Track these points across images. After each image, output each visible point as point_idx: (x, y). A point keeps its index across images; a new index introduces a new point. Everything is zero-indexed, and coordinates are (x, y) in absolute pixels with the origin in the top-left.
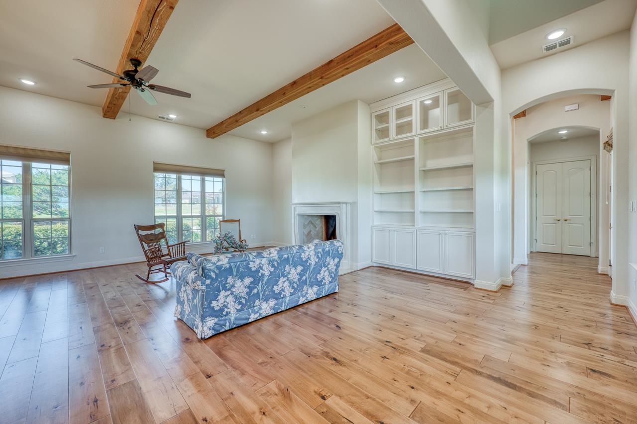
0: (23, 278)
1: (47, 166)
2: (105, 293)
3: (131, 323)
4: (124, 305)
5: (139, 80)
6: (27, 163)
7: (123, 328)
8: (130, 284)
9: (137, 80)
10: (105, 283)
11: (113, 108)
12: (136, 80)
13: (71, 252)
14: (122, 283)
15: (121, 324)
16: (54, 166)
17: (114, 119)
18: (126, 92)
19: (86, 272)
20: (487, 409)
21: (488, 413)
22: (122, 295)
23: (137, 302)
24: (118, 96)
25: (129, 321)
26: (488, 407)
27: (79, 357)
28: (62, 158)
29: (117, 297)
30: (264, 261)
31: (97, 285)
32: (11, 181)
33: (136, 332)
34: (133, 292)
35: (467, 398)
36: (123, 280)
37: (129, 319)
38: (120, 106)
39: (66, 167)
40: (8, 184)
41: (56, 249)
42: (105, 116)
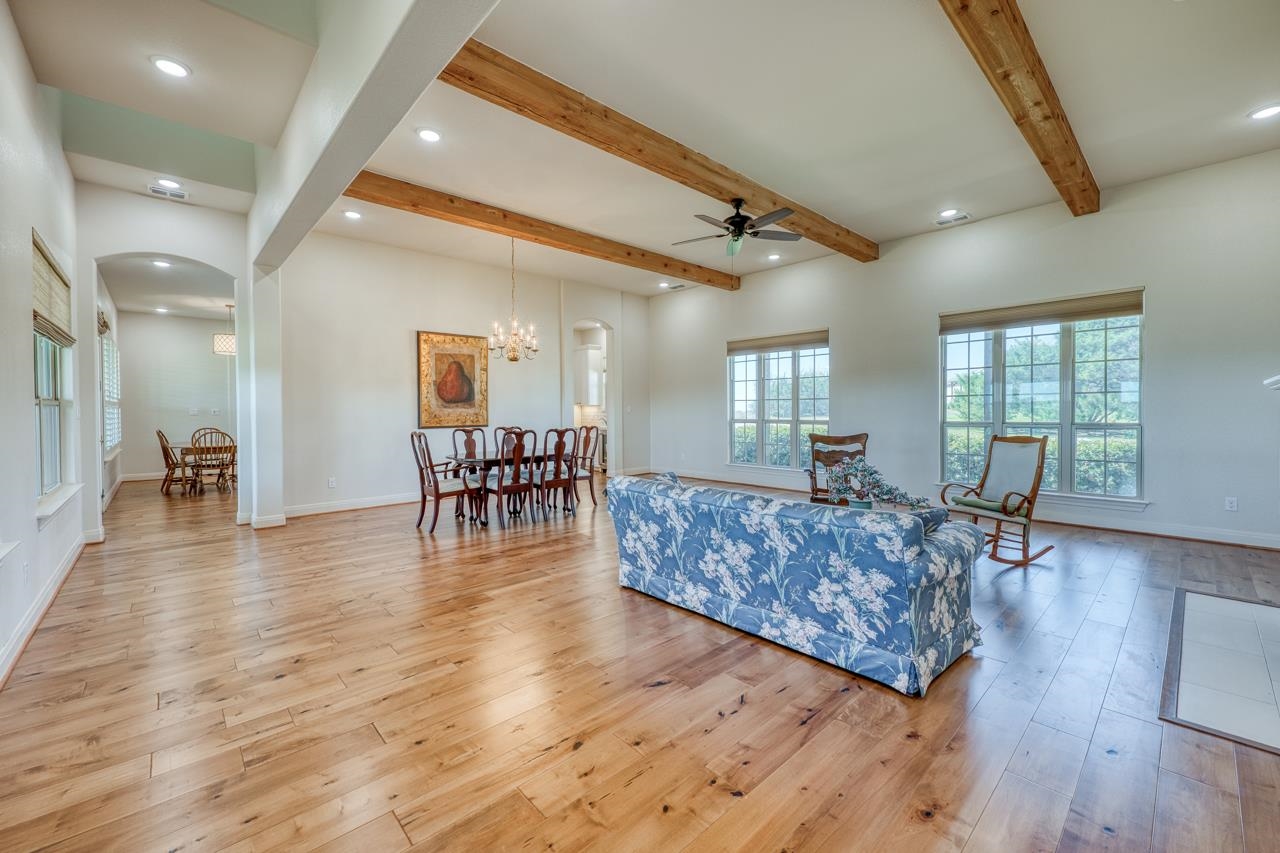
20: (299, 824)
21: (291, 821)
26: (301, 828)
30: (669, 503)
35: (343, 808)
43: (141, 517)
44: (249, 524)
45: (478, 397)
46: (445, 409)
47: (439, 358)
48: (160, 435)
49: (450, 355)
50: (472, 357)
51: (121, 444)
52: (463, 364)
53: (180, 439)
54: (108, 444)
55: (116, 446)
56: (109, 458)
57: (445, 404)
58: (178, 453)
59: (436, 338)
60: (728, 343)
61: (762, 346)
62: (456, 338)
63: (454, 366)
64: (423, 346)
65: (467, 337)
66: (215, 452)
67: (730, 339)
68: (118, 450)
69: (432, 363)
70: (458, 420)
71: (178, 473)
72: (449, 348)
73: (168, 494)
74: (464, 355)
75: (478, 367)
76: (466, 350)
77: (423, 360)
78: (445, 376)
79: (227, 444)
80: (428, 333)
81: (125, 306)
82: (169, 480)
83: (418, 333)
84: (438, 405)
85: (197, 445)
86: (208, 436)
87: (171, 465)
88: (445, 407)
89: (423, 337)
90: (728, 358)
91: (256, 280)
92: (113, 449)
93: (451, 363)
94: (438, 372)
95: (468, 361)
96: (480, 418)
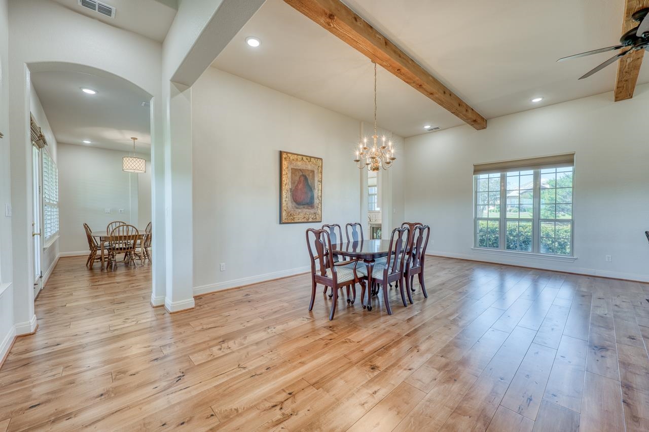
0: (529, 270)
1: (553, 170)
2: (595, 306)
3: (609, 353)
4: (611, 329)
5: (643, 36)
6: (537, 170)
7: (595, 353)
8: (634, 308)
9: (641, 38)
10: (601, 295)
11: (625, 86)
12: (639, 38)
13: (572, 255)
14: (624, 304)
15: (596, 347)
16: (559, 169)
17: (631, 97)
18: (638, 59)
19: (586, 279)
22: (615, 316)
23: (633, 333)
24: (628, 68)
25: (607, 350)
27: (537, 353)
28: (567, 160)
29: (608, 316)
31: (591, 296)
32: (548, 186)
33: (608, 366)
34: (635, 318)
36: (627, 301)
37: (609, 346)
38: (634, 80)
39: (570, 168)
40: (545, 189)
41: (565, 249)
42: (617, 99)
43: (72, 295)
44: (163, 306)
45: (316, 201)
46: (297, 210)
47: (294, 171)
48: (86, 227)
49: (300, 170)
50: (313, 172)
51: (59, 233)
52: (307, 177)
53: (99, 230)
54: (48, 235)
55: (54, 235)
56: (48, 245)
57: (297, 206)
58: (98, 239)
59: (292, 157)
60: (475, 166)
61: (503, 167)
62: (304, 158)
63: (302, 178)
64: (285, 163)
65: (311, 157)
66: (125, 239)
67: (476, 163)
68: (57, 237)
69: (289, 175)
70: (304, 217)
71: (99, 252)
72: (300, 165)
73: (91, 269)
74: (308, 170)
75: (316, 179)
76: (309, 167)
77: (284, 173)
78: (297, 186)
79: (134, 234)
80: (287, 153)
81: (64, 138)
82: (91, 258)
83: (281, 153)
84: (292, 206)
85: (113, 235)
86: (121, 228)
87: (93, 247)
88: (297, 208)
89: (284, 156)
90: (474, 176)
91: (173, 95)
92: (51, 237)
93: (301, 175)
94: (293, 183)
95: (311, 174)
96: (317, 216)
